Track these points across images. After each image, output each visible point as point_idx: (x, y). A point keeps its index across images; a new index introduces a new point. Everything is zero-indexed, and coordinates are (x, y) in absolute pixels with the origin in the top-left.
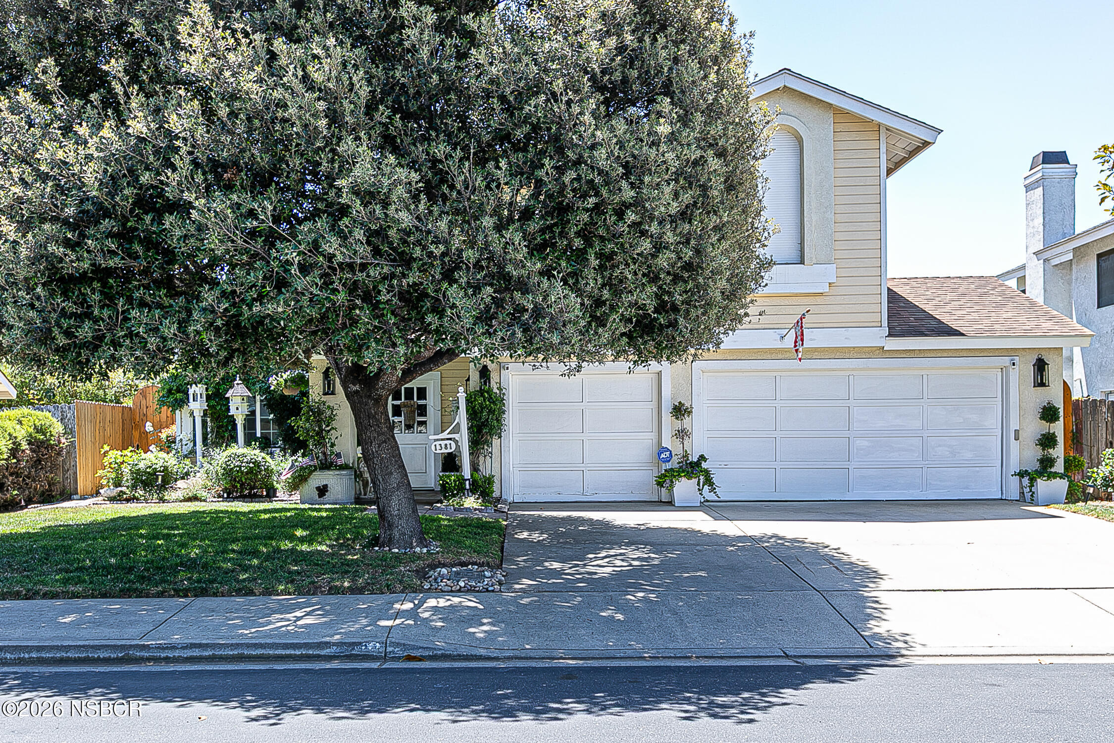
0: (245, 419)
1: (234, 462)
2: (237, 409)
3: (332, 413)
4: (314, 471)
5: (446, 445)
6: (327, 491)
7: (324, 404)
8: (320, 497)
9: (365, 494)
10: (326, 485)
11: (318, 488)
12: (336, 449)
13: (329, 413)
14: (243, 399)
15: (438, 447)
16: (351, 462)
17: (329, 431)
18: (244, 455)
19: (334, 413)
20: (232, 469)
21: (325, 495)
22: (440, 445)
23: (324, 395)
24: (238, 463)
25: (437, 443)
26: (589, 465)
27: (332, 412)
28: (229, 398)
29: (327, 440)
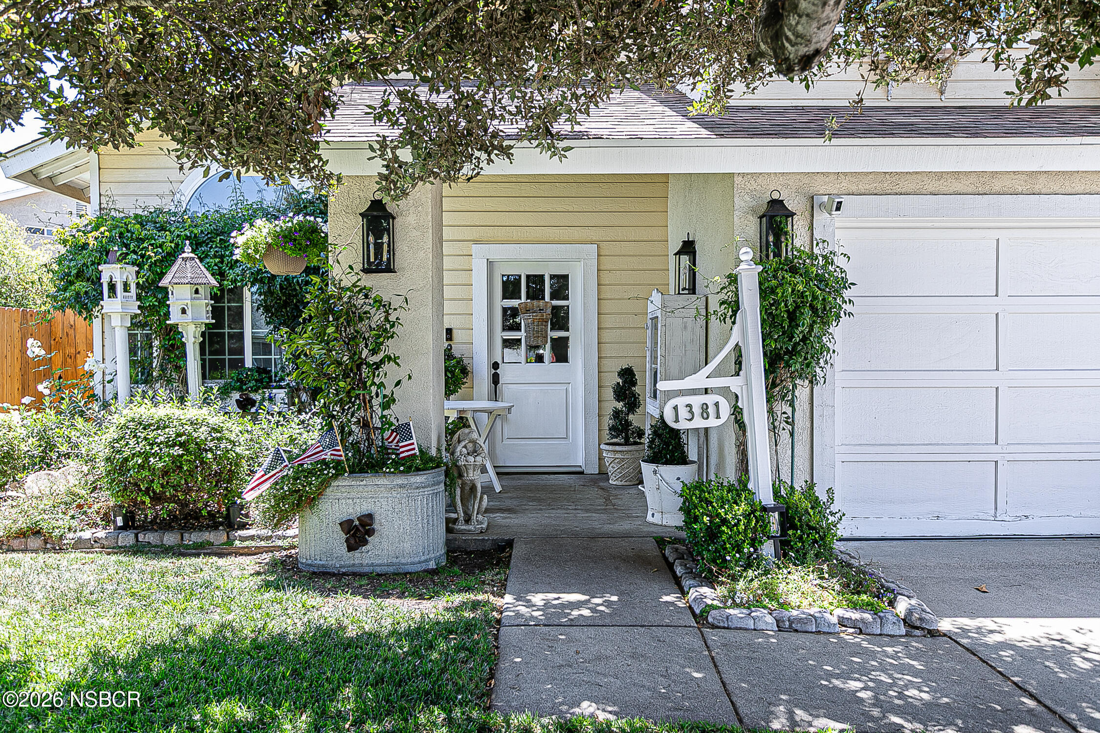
0: (203, 334)
1: (132, 442)
2: (184, 311)
3: (387, 319)
4: (336, 476)
5: (705, 407)
6: (371, 532)
7: (366, 296)
8: (351, 548)
9: (468, 521)
10: (370, 516)
11: (347, 526)
12: (396, 413)
13: (378, 317)
14: (197, 292)
15: (683, 413)
16: (434, 444)
17: (378, 365)
18: (161, 425)
19: (392, 318)
20: (126, 460)
21: (366, 542)
22: (689, 406)
23: (366, 271)
24: (142, 446)
25: (681, 401)
26: (1012, 449)
27: (388, 314)
28: (166, 288)
29: (374, 389)
